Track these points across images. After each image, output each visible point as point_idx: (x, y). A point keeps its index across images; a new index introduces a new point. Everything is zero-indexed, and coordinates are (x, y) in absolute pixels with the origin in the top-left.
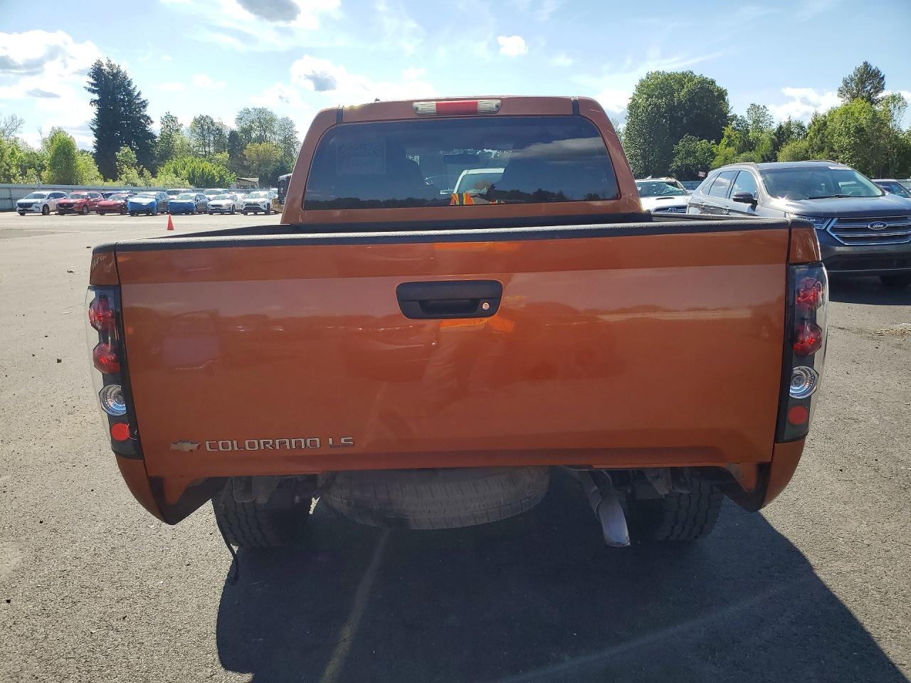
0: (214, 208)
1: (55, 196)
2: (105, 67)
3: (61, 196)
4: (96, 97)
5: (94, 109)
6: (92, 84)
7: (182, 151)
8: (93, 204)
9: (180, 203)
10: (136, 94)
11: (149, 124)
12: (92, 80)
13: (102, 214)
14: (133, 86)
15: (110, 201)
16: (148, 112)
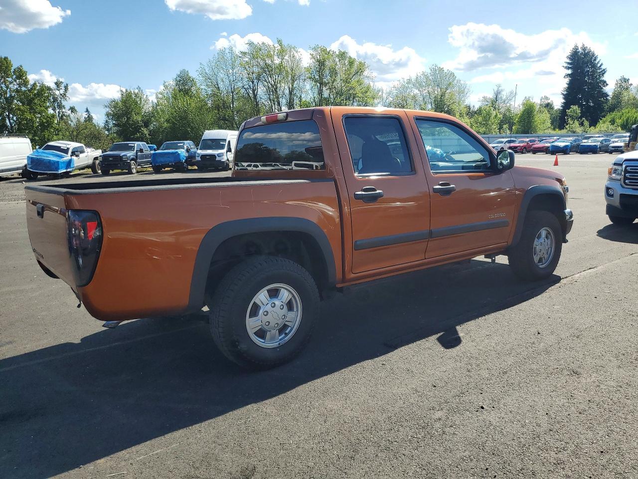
0: (613, 149)
1: (510, 142)
2: (580, 50)
3: (513, 141)
4: (570, 72)
5: (567, 80)
6: (568, 63)
7: (627, 104)
8: (531, 146)
9: (588, 146)
10: (599, 65)
11: (604, 86)
12: (568, 61)
13: (534, 153)
14: (597, 61)
15: (541, 145)
16: (605, 78)
